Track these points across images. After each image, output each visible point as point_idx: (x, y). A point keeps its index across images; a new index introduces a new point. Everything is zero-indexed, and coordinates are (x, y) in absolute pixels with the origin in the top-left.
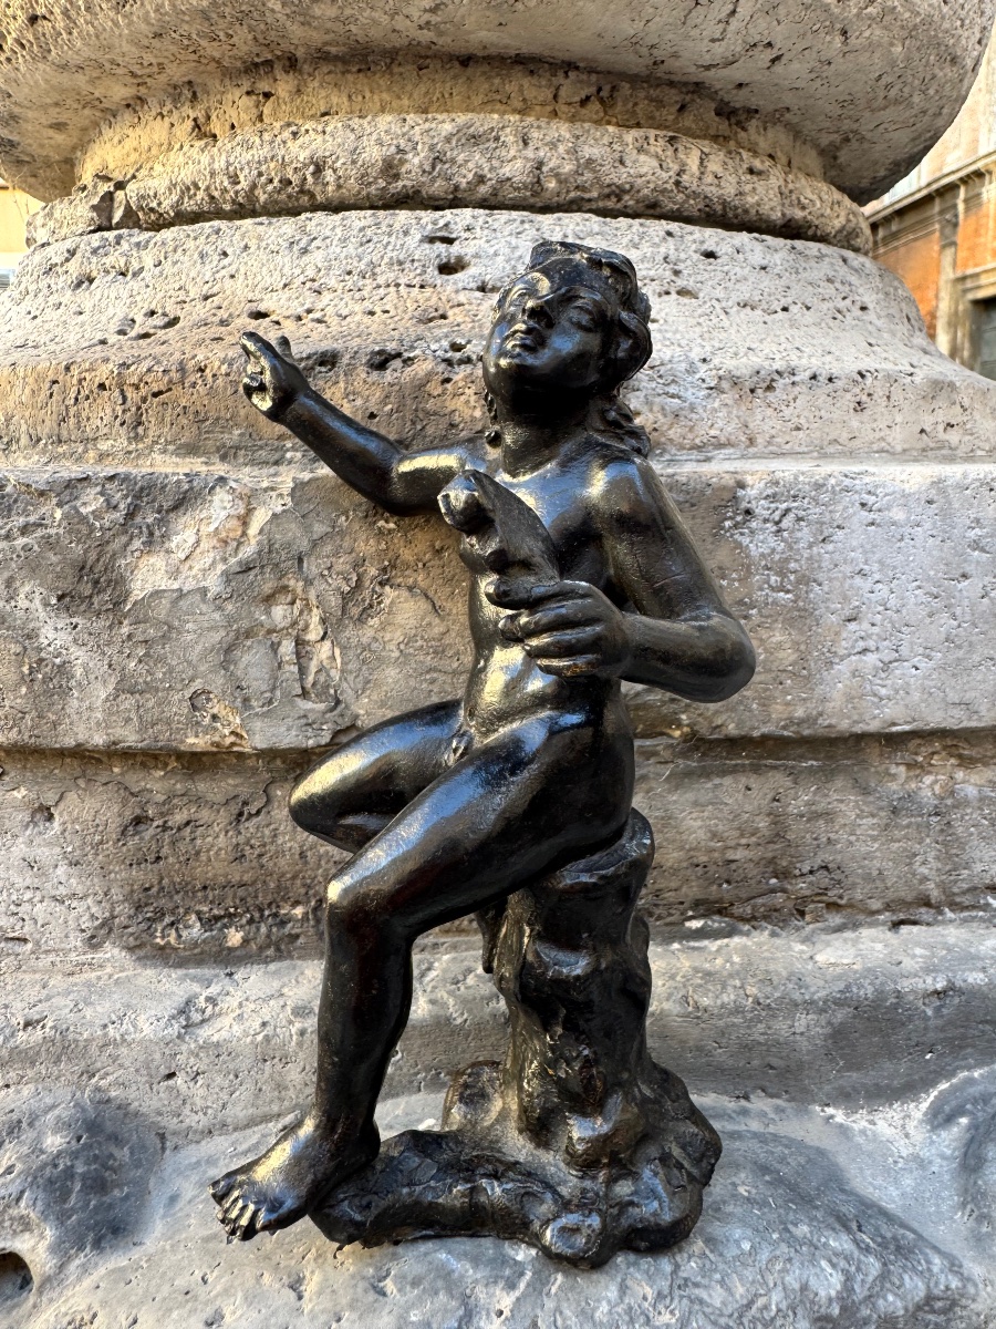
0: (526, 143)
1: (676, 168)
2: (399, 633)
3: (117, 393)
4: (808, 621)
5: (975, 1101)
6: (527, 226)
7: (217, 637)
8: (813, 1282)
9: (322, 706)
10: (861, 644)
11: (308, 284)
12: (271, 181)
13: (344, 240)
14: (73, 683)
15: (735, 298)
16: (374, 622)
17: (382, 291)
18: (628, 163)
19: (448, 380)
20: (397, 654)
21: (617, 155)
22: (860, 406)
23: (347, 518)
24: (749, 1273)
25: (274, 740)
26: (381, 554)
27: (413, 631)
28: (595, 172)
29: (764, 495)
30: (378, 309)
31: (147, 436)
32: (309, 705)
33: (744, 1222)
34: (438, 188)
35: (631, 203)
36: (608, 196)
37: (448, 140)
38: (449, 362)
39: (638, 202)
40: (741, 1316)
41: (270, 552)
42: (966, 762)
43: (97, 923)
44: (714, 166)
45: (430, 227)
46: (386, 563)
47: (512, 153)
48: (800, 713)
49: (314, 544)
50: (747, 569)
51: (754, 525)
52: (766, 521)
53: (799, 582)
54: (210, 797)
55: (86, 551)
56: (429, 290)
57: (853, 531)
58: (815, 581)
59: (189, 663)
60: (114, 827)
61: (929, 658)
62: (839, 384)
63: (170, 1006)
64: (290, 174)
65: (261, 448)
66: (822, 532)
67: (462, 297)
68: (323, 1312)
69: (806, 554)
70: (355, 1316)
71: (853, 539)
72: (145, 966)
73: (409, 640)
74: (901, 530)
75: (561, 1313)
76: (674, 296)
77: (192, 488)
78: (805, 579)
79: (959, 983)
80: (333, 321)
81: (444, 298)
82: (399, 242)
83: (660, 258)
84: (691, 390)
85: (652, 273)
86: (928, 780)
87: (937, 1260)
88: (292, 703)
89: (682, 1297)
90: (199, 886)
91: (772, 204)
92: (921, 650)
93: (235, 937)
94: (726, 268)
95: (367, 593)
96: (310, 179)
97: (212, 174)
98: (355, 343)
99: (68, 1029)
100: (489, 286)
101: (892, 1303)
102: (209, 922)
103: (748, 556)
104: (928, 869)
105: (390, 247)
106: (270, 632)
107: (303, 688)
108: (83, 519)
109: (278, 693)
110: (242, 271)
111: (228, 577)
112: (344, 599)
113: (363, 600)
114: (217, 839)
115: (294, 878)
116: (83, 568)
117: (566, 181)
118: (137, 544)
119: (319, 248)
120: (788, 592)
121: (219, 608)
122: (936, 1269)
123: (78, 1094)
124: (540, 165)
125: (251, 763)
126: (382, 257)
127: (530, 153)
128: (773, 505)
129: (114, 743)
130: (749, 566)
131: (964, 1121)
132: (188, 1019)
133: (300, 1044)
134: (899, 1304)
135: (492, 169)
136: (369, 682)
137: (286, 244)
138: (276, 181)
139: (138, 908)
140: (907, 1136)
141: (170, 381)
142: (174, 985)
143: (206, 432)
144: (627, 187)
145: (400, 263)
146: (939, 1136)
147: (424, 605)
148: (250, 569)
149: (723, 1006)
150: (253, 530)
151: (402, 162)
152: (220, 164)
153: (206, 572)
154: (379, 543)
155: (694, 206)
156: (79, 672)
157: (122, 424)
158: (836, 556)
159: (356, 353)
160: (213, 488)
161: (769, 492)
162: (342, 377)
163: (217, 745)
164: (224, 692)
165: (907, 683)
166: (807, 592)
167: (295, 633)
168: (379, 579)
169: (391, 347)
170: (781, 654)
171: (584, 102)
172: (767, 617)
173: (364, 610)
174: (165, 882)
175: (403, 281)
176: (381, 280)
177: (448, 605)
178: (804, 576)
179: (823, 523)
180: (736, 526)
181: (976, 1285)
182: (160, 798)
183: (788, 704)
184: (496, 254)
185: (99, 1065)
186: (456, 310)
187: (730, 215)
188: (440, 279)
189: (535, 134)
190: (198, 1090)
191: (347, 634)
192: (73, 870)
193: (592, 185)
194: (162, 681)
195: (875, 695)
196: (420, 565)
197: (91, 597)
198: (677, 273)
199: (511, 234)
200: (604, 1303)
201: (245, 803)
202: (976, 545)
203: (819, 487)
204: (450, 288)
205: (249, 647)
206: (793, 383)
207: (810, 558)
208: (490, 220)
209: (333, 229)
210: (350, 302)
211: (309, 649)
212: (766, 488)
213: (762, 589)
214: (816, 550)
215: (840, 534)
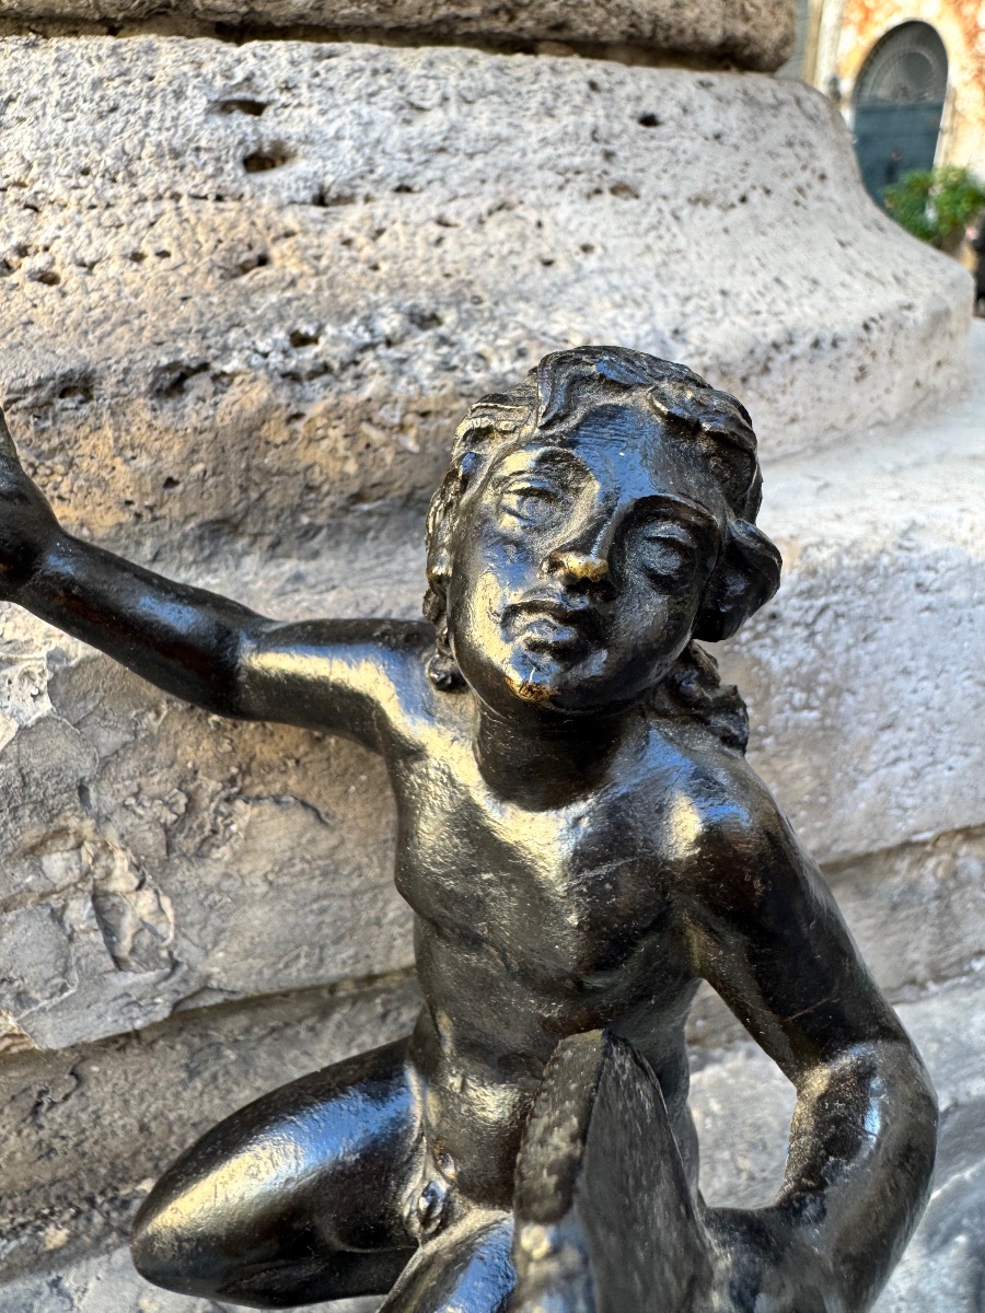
2: (263, 862)
4: (834, 741)
5: (971, 1214)
6: (383, 80)
9: (151, 976)
10: (893, 755)
11: (12, 193)
13: (67, 106)
15: (685, 191)
16: (223, 853)
17: (149, 209)
19: (298, 416)
20: (263, 888)
22: (862, 374)
23: (158, 715)
25: (79, 1033)
26: (222, 761)
27: (288, 854)
29: (798, 589)
30: (147, 249)
32: (129, 979)
35: (531, 27)
36: (496, 12)
38: (293, 377)
41: (25, 785)
45: (219, 82)
46: (234, 770)
49: (105, 764)
50: (767, 690)
51: (780, 632)
52: (796, 624)
53: (829, 695)
56: (230, 204)
57: (903, 622)
58: (848, 690)
61: (966, 755)
62: (843, 347)
66: (864, 630)
67: (290, 219)
69: (841, 660)
71: (901, 632)
73: (283, 866)
74: (959, 613)
76: (608, 197)
78: (836, 691)
80: (70, 276)
81: (260, 222)
82: (169, 113)
83: (585, 134)
85: (577, 161)
86: (931, 863)
88: (100, 981)
91: (714, 18)
93: (56, 1237)
94: (673, 143)
95: (206, 817)
100: (332, 194)
103: (768, 674)
105: (154, 124)
106: (45, 895)
107: (116, 959)
109: (74, 975)
112: (167, 831)
113: (201, 827)
119: (21, 120)
120: (813, 709)
126: (142, 143)
128: (807, 604)
130: (768, 687)
131: (961, 1239)
136: (223, 931)
145: (176, 154)
146: (936, 1261)
147: (301, 818)
154: (218, 743)
155: (616, 27)
158: (881, 657)
159: (126, 370)
161: (804, 586)
162: (107, 420)
165: (938, 788)
166: (837, 706)
167: (89, 886)
168: (223, 794)
169: (189, 352)
170: (797, 785)
172: (785, 744)
173: (204, 841)
175: (184, 188)
176: (145, 187)
177: (340, 810)
178: (836, 686)
179: (869, 617)
180: (757, 636)
184: (338, 137)
186: (285, 245)
187: (661, 36)
188: (248, 183)
191: (179, 876)
195: (899, 807)
196: (291, 763)
198: (608, 156)
199: (359, 98)
201: (43, 1093)
203: (868, 570)
204: (267, 201)
205: (12, 924)
206: (794, 359)
207: (847, 664)
208: (320, 67)
209: (43, 80)
210: (96, 233)
211: (116, 900)
212: (800, 580)
213: (781, 711)
214: (853, 653)
215: (887, 629)
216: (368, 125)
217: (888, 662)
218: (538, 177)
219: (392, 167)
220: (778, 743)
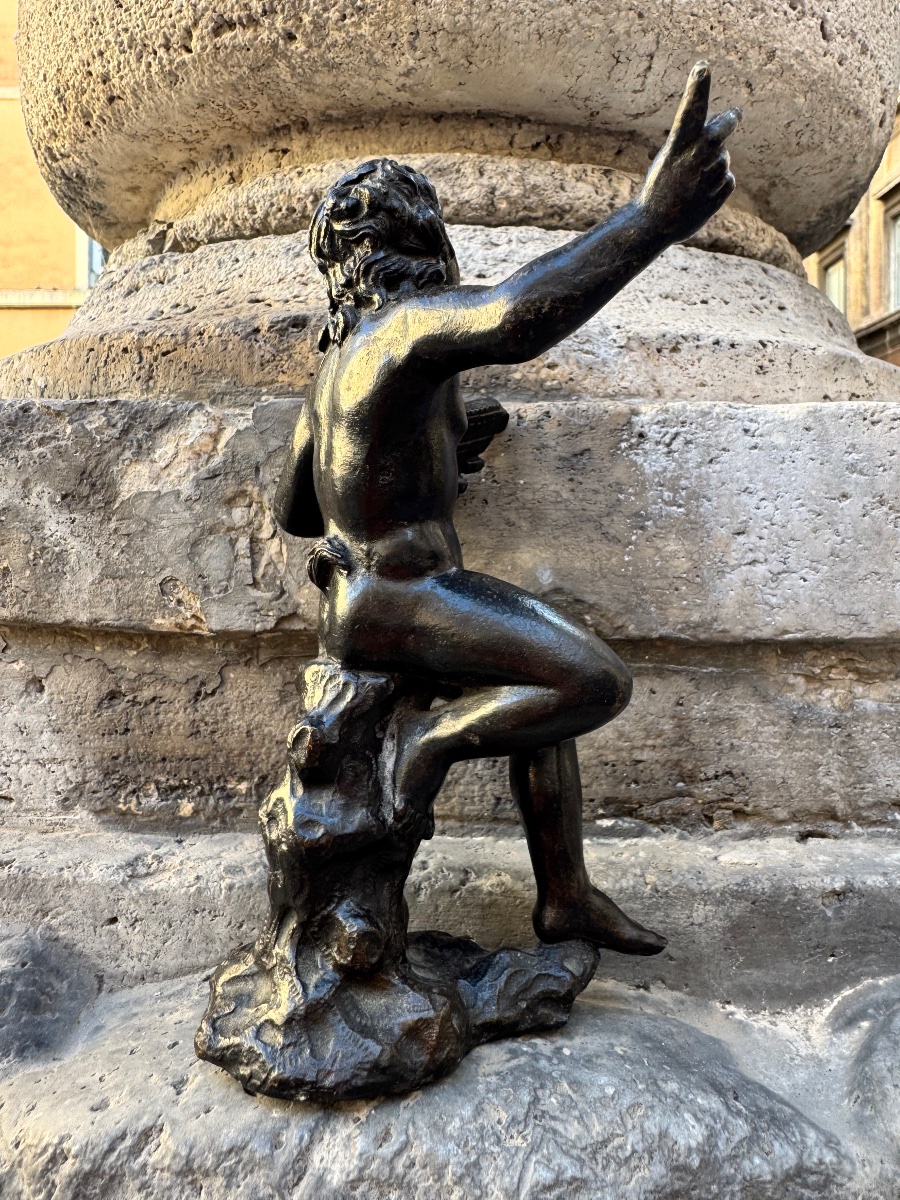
0: (481, 174)
1: (610, 193)
3: (136, 354)
4: (699, 533)
5: (877, 1007)
7: (185, 533)
8: (673, 1131)
9: (269, 595)
10: (751, 556)
11: (298, 279)
12: (280, 210)
14: (67, 568)
15: (657, 290)
18: (568, 188)
21: (558, 183)
22: (762, 370)
24: (608, 1115)
25: (227, 622)
28: (538, 195)
29: (656, 421)
31: (154, 387)
32: (258, 594)
33: (612, 1072)
35: (571, 221)
36: (552, 216)
39: (577, 220)
40: (595, 1153)
41: (233, 462)
42: (866, 677)
43: (71, 786)
47: (470, 181)
48: (695, 617)
49: (269, 455)
50: (642, 486)
51: (647, 446)
52: (658, 443)
53: (689, 498)
54: (173, 676)
55: (87, 459)
57: (738, 454)
58: (704, 497)
59: (162, 554)
60: (92, 700)
61: (816, 570)
62: (741, 349)
63: (121, 859)
64: (294, 203)
65: (243, 393)
66: (709, 454)
68: (195, 1104)
69: (695, 473)
70: (223, 1108)
71: (738, 461)
72: (107, 830)
74: (782, 454)
75: (414, 1123)
77: (175, 411)
78: (695, 495)
79: (858, 885)
84: (604, 349)
86: (827, 692)
87: (812, 1135)
88: (244, 590)
89: (536, 1125)
90: (159, 758)
92: (808, 563)
93: (186, 808)
96: (310, 207)
97: (236, 207)
99: (29, 869)
101: (757, 1165)
102: (166, 792)
103: (642, 474)
104: (832, 780)
106: (230, 529)
107: (254, 579)
108: (88, 433)
109: (233, 582)
110: (249, 271)
111: (198, 483)
114: (177, 715)
115: (241, 754)
116: (84, 473)
117: (515, 202)
118: (128, 454)
120: (680, 506)
121: (190, 508)
122: (810, 1142)
123: (32, 930)
124: (493, 190)
125: (209, 646)
127: (485, 181)
128: (664, 430)
129: (96, 621)
130: (643, 482)
132: (134, 870)
133: (228, 898)
134: (766, 1168)
135: (454, 194)
137: (284, 250)
138: (284, 211)
139: (107, 775)
140: (808, 1039)
141: (176, 343)
142: (128, 845)
143: (202, 382)
144: (567, 207)
148: (216, 476)
149: (621, 891)
150: (221, 445)
152: (242, 199)
153: (181, 478)
156: (73, 559)
157: (138, 379)
158: (723, 475)
160: (192, 411)
161: (660, 418)
163: (180, 625)
164: (188, 580)
165: (797, 594)
166: (697, 507)
167: (250, 531)
170: (676, 563)
171: (536, 147)
172: (661, 528)
174: (131, 751)
178: (694, 492)
179: (711, 446)
180: (631, 447)
181: (852, 1163)
182: (132, 675)
183: (684, 609)
185: (52, 904)
189: (489, 167)
190: (136, 937)
192: (56, 737)
193: (537, 206)
194: (139, 569)
195: (766, 604)
197: (88, 497)
200: (457, 1119)
201: (203, 684)
202: (852, 468)
205: (212, 542)
206: (697, 347)
207: (699, 477)
211: (261, 545)
212: (657, 415)
213: (655, 503)
214: (703, 469)
215: (726, 456)
217: (732, 481)
220: (656, 525)
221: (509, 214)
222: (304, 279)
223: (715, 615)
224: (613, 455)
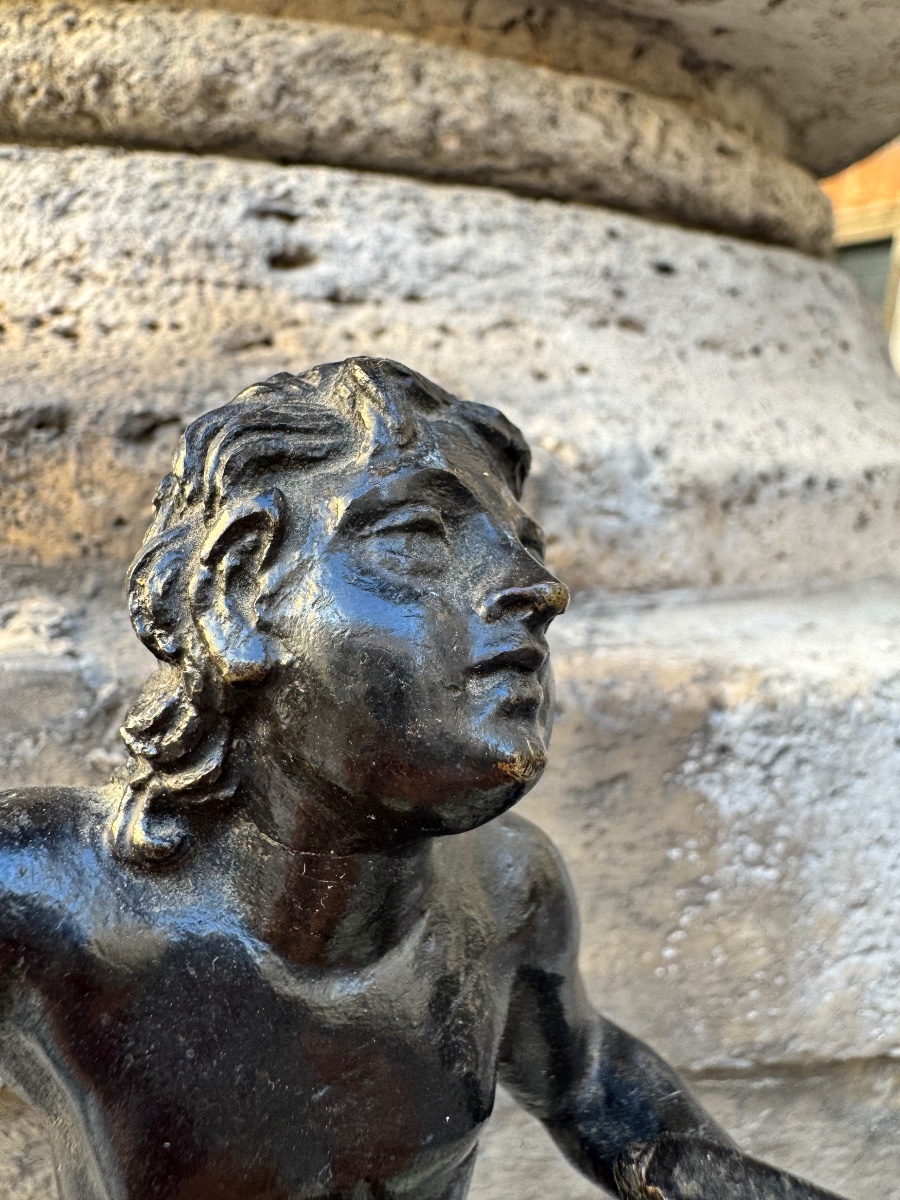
0: (418, 80)
1: (625, 136)
10: (867, 941)
11: (63, 266)
12: (33, 92)
13: (126, 201)
15: (694, 334)
17: (176, 290)
18: (562, 124)
21: (547, 112)
22: (862, 522)
23: (36, 741)
28: (514, 131)
29: (752, 724)
30: (164, 321)
34: (284, 131)
37: (302, 60)
39: (570, 179)
44: (678, 140)
45: (261, 194)
47: (397, 91)
48: (764, 1035)
50: (712, 834)
51: (731, 768)
52: (749, 763)
53: (788, 853)
56: (249, 296)
58: (811, 852)
62: (842, 492)
64: (61, 84)
66: (832, 782)
67: (301, 311)
69: (805, 813)
71: (877, 794)
76: (613, 329)
78: (797, 849)
80: (87, 335)
81: (272, 310)
82: (211, 215)
83: (597, 272)
85: (584, 293)
94: (685, 291)
96: (91, 98)
98: (108, 388)
100: (346, 295)
103: (716, 816)
105: (197, 220)
117: (473, 141)
119: (84, 209)
120: (768, 867)
124: (436, 114)
126: (182, 235)
127: (422, 94)
128: (764, 740)
130: (715, 830)
135: (366, 112)
137: (33, 198)
138: (41, 92)
145: (210, 247)
151: (231, 87)
155: (645, 193)
158: (851, 819)
159: (100, 413)
161: (762, 719)
162: (72, 454)
166: (799, 868)
169: (164, 404)
170: (747, 957)
171: (509, 27)
172: (733, 904)
175: (211, 274)
176: (177, 271)
178: (797, 845)
180: (703, 770)
183: (749, 1024)
184: (359, 247)
186: (290, 333)
187: (690, 206)
188: (268, 278)
189: (433, 68)
193: (508, 151)
195: (875, 1008)
198: (619, 294)
199: (384, 218)
203: (838, 714)
204: (282, 295)
206: (783, 494)
207: (810, 820)
208: (355, 191)
209: (112, 180)
210: (124, 306)
212: (756, 713)
213: (730, 863)
214: (819, 808)
215: (860, 786)
216: (387, 240)
217: (861, 825)
218: (545, 303)
219: (404, 277)
220: (724, 900)
221: (459, 158)
222: (74, 268)
223: (795, 1030)
224: (666, 784)
